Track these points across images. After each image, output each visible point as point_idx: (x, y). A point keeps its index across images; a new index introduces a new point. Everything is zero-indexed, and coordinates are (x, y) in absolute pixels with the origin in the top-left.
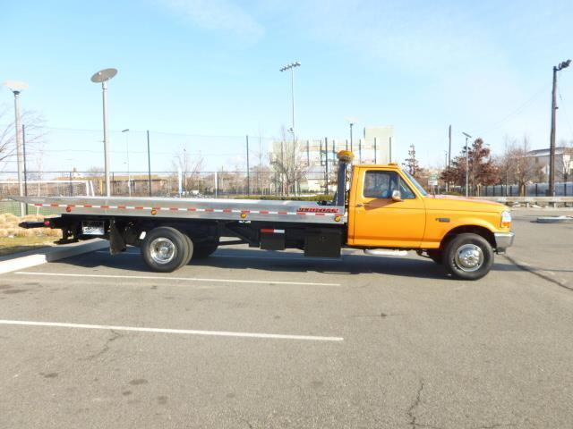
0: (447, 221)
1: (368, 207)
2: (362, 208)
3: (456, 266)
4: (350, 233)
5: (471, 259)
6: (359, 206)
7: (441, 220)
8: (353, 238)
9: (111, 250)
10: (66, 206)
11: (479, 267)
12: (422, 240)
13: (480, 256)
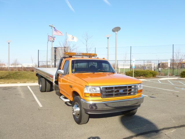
13: (79, 111)
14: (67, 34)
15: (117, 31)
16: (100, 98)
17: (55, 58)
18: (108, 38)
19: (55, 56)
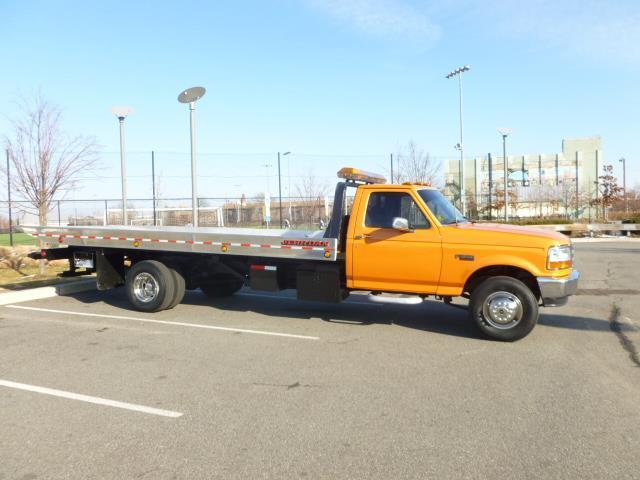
0: (470, 258)
1: (369, 239)
2: (362, 241)
3: (484, 320)
4: (349, 272)
5: (502, 312)
6: (358, 238)
7: (463, 258)
8: (352, 278)
9: (98, 285)
10: (58, 236)
11: (516, 323)
12: (439, 284)
13: (517, 309)
15: (194, 99)
18: (121, 118)
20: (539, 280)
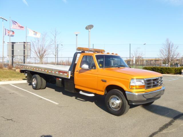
1: (80, 72)
3: (109, 106)
6: (77, 71)
7: (103, 81)
11: (119, 109)
12: (97, 90)
13: (120, 103)
14: (27, 28)
15: (90, 29)
16: (144, 90)
17: (13, 54)
18: (77, 35)
19: (13, 51)
20: (126, 92)
